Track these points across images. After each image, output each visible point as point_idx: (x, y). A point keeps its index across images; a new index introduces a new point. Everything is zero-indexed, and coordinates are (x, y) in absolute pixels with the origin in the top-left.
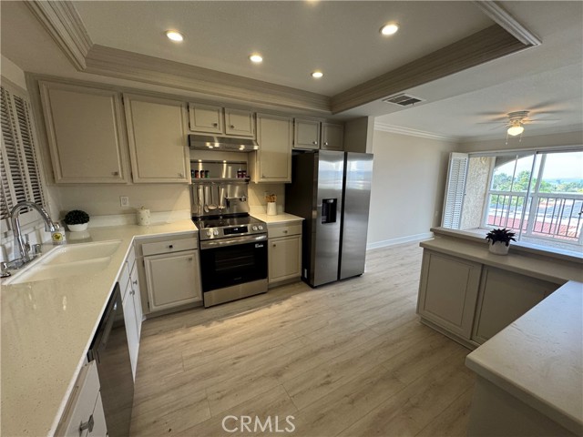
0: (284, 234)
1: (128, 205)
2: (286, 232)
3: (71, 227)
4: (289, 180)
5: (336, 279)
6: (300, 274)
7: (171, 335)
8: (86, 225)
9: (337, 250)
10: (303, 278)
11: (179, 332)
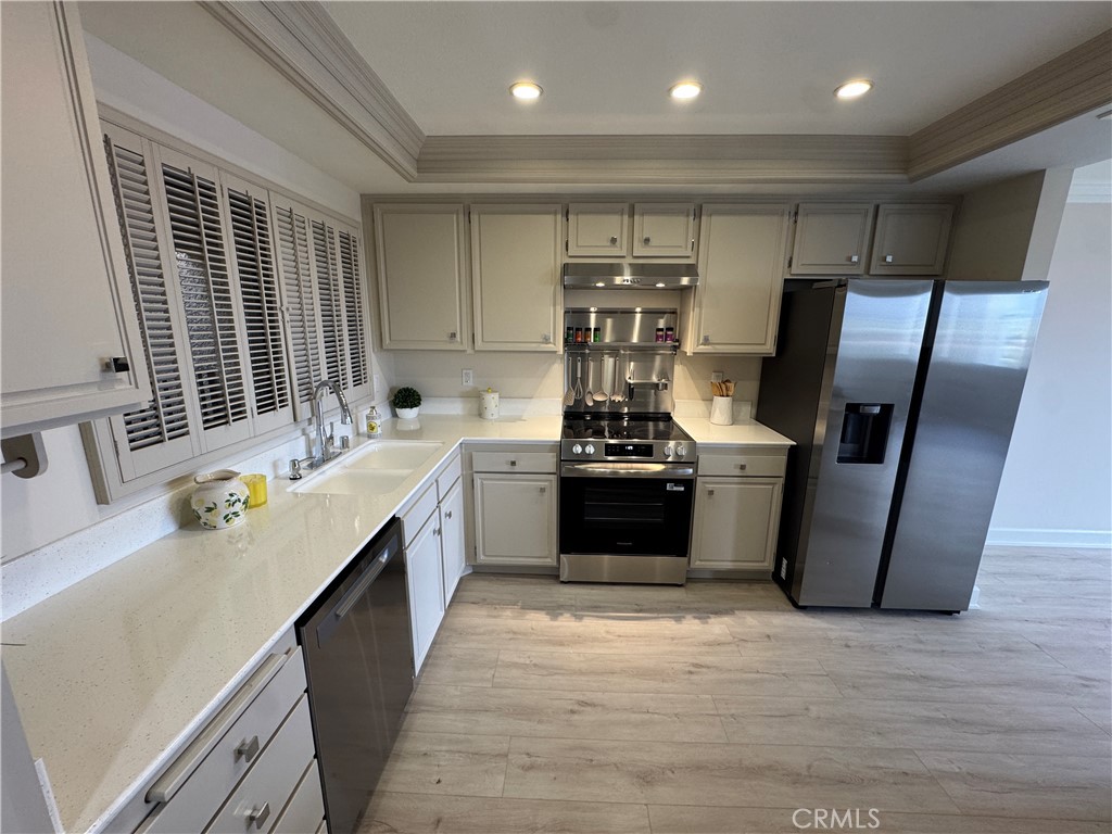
0: (737, 472)
1: (471, 383)
2: (743, 467)
3: (399, 411)
4: (769, 348)
5: (867, 602)
6: (769, 565)
7: (495, 613)
8: (415, 410)
10: (775, 577)
11: (508, 613)
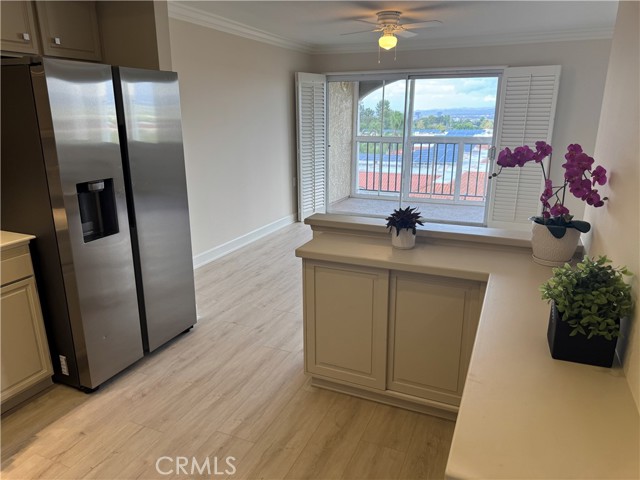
5: (141, 353)
6: (47, 370)
9: (131, 284)
10: (58, 378)
